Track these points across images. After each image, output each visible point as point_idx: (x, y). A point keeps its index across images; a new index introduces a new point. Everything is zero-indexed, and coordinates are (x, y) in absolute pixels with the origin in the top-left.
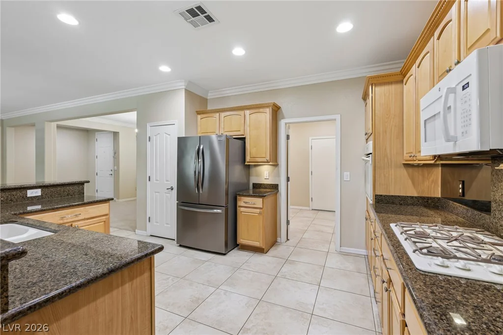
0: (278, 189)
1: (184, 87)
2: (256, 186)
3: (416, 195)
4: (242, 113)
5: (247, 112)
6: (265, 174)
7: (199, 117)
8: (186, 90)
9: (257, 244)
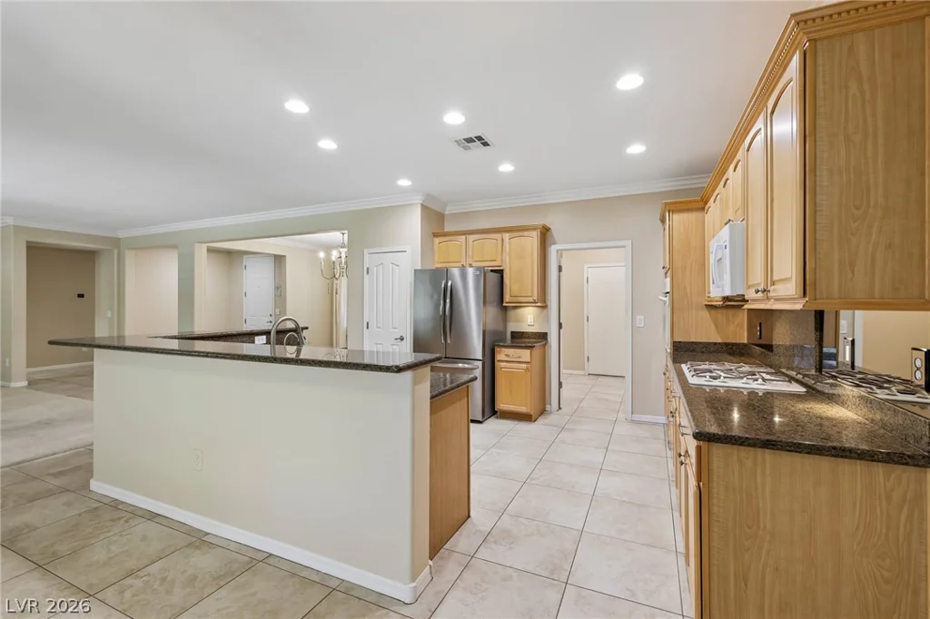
0: (546, 339)
1: (420, 202)
2: (515, 335)
3: (719, 340)
4: (498, 236)
5: (507, 236)
6: (528, 319)
7: (437, 240)
8: (422, 205)
9: (523, 409)
